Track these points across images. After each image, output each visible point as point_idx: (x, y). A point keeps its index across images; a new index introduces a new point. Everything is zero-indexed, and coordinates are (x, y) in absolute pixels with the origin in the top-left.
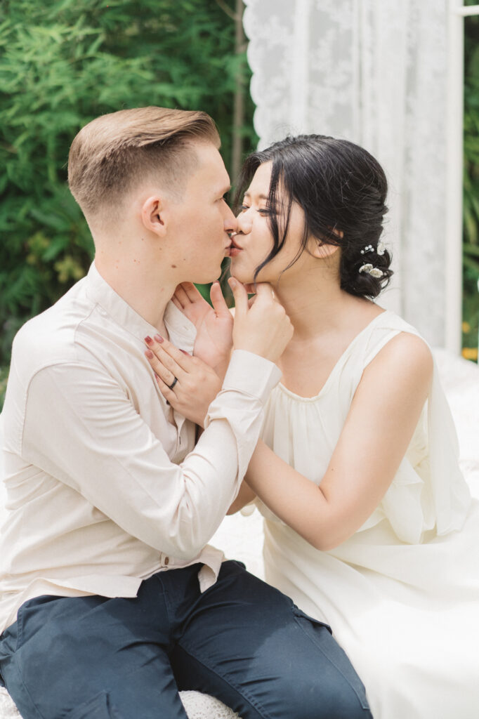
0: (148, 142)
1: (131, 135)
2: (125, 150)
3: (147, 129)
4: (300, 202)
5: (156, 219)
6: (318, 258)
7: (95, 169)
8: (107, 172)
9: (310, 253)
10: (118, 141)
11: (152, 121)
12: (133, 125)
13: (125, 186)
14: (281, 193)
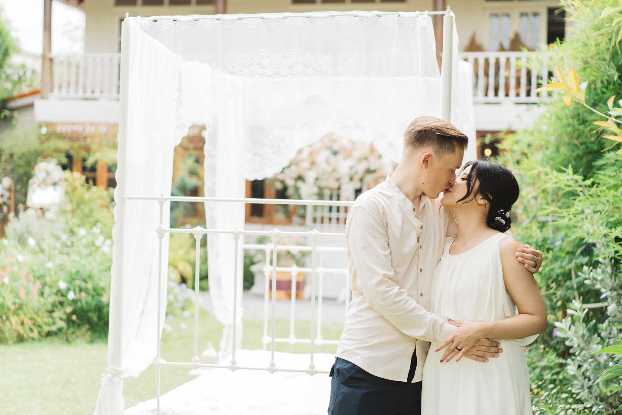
0: (439, 134)
1: (436, 128)
2: (430, 132)
3: (442, 130)
4: (479, 180)
5: (426, 161)
6: (479, 204)
7: (416, 132)
8: (419, 136)
9: (476, 200)
10: (430, 127)
11: (446, 128)
12: (439, 126)
13: (422, 144)
14: (474, 174)
